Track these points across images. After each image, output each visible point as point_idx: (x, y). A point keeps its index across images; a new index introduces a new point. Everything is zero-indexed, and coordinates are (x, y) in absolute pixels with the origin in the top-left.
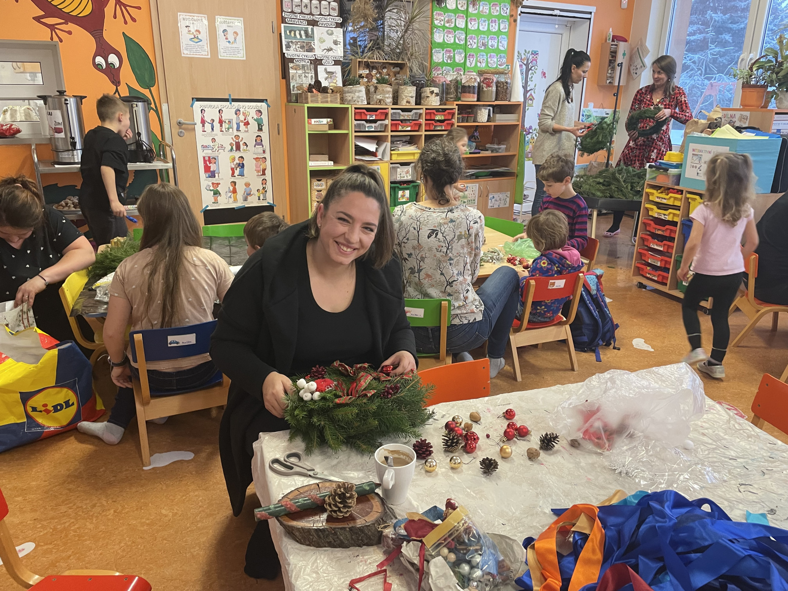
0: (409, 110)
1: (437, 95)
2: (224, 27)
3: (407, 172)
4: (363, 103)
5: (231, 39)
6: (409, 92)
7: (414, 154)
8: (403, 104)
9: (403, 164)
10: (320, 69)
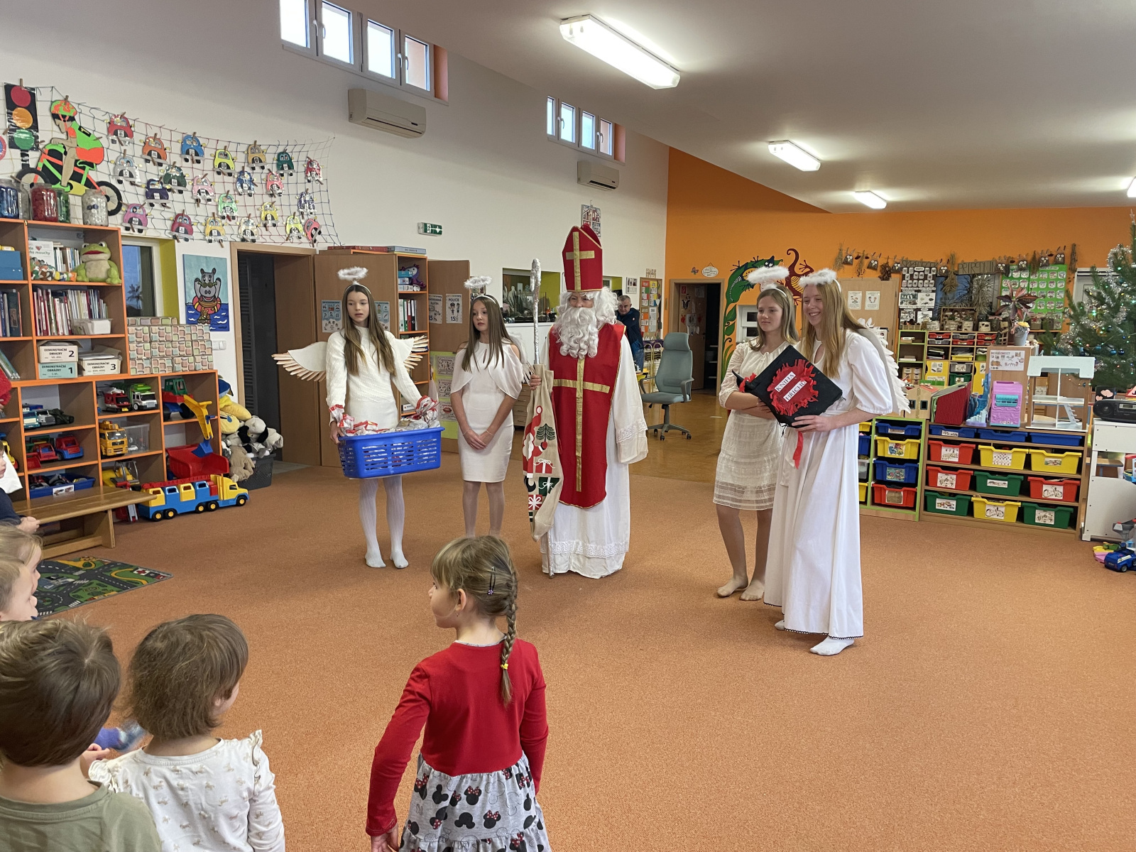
0: (967, 334)
1: (987, 326)
2: (870, 296)
3: (962, 368)
4: (938, 330)
5: (872, 300)
6: (968, 326)
7: (968, 358)
8: (963, 331)
9: (959, 363)
10: (919, 313)
